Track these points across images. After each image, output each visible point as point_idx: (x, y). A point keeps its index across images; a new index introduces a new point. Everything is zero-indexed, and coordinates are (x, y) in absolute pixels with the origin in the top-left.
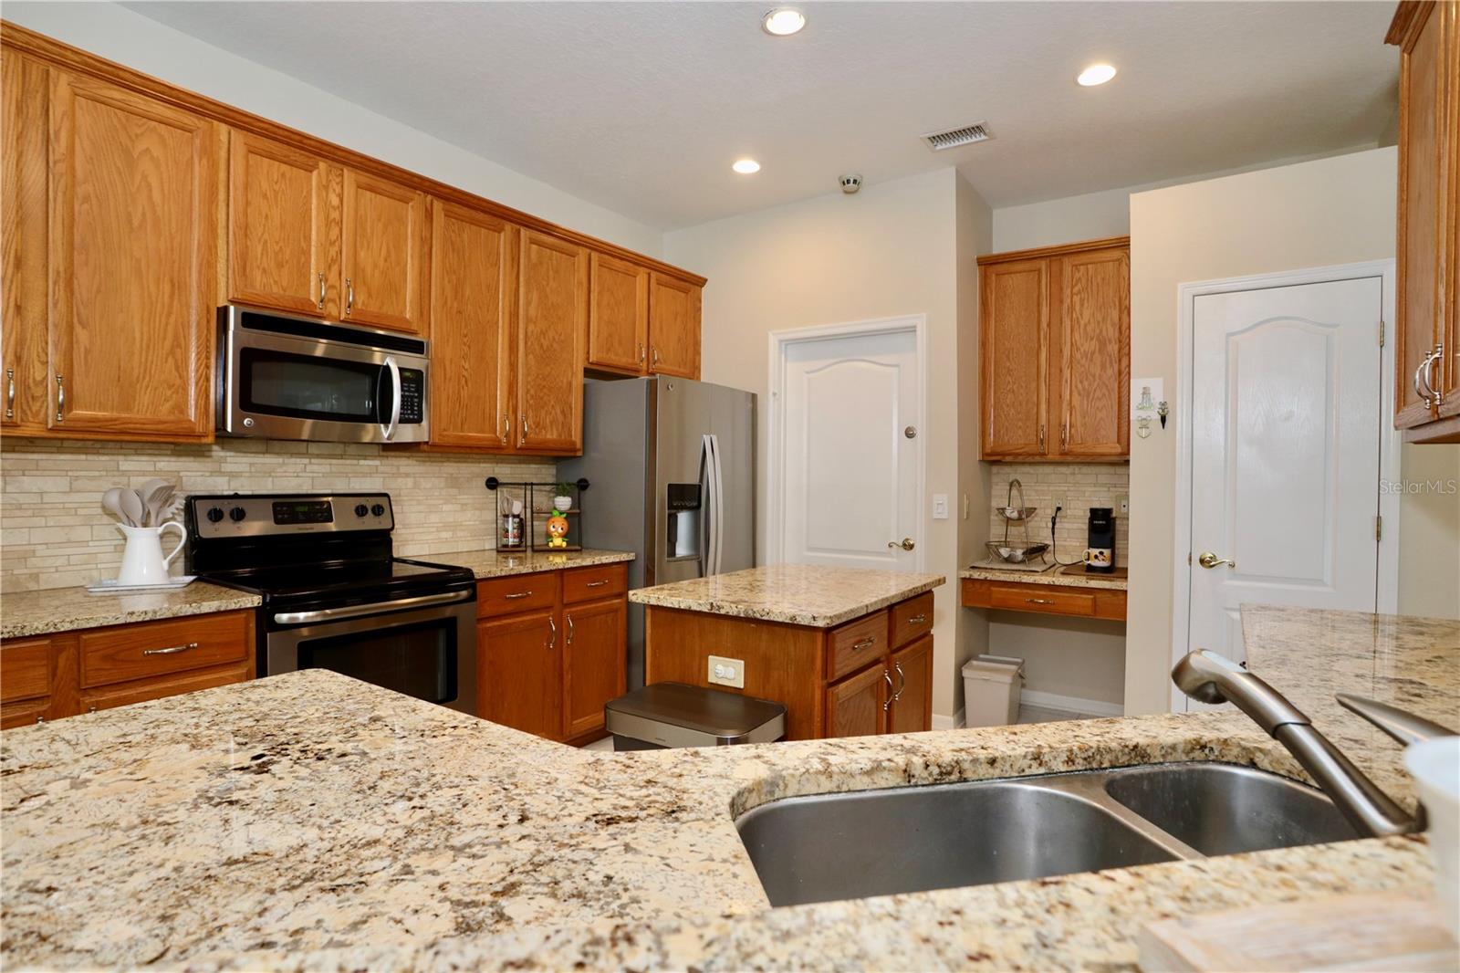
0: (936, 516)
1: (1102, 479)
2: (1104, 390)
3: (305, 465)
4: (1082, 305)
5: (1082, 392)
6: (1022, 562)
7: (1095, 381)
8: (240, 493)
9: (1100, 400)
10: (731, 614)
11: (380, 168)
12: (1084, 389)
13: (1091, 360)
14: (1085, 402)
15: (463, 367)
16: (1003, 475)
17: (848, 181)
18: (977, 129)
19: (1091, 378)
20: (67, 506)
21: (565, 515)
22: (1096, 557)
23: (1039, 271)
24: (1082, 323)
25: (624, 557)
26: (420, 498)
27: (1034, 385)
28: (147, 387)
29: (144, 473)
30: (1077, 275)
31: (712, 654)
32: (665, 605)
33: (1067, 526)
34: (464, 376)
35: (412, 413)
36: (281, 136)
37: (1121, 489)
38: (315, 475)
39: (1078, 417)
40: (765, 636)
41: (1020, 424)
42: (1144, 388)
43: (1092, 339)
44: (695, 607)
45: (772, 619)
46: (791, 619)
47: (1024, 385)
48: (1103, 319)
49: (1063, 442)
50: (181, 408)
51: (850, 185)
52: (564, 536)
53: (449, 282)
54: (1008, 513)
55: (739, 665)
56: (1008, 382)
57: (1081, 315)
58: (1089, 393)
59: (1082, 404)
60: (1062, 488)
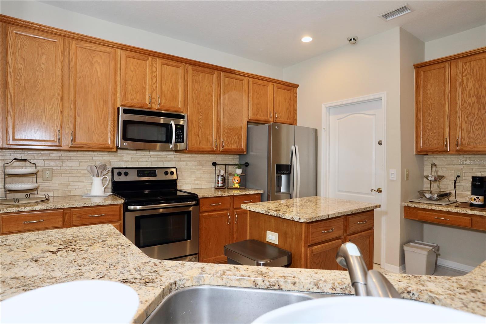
0: (391, 179)
2: (480, 120)
3: (149, 158)
4: (468, 81)
5: (468, 122)
6: (436, 200)
7: (474, 116)
8: (128, 167)
9: (477, 125)
10: (272, 215)
11: (170, 57)
12: (468, 120)
13: (473, 107)
14: (469, 127)
15: (200, 123)
16: (428, 160)
17: (351, 40)
18: (404, 8)
20: (79, 170)
21: (239, 176)
22: (475, 199)
23: (445, 67)
25: (259, 192)
26: (188, 169)
27: (442, 120)
28: (96, 134)
29: (100, 160)
30: (465, 67)
31: (268, 230)
33: (463, 184)
34: (200, 126)
35: (180, 140)
36: (137, 51)
38: (152, 161)
39: (466, 134)
40: (285, 224)
41: (435, 138)
43: (473, 97)
44: (261, 212)
45: (285, 218)
46: (292, 218)
47: (437, 120)
48: (480, 87)
49: (457, 145)
50: (106, 140)
51: (353, 40)
52: (239, 183)
53: (194, 93)
54: (430, 178)
55: (277, 235)
56: (429, 119)
57: (467, 86)
58: (471, 122)
59: (467, 128)
60: (460, 167)
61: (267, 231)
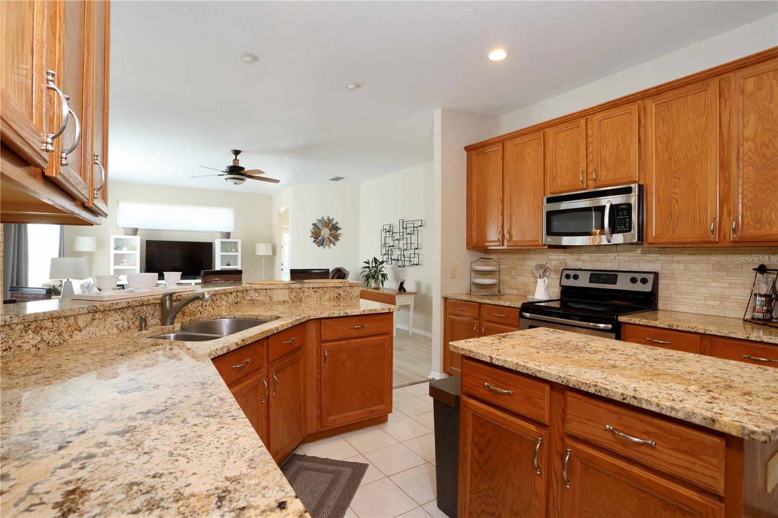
3: (615, 256)
15: (674, 192)
28: (528, 231)
34: (674, 198)
35: (625, 227)
38: (620, 261)
50: (536, 236)
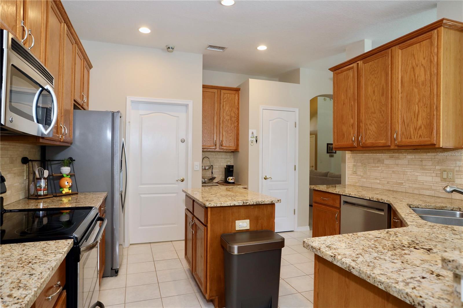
0: (195, 169)
1: (223, 156)
4: (226, 105)
5: (226, 131)
6: (208, 183)
9: (230, 134)
13: (228, 122)
18: (223, 48)
19: (228, 127)
21: (69, 176)
22: (232, 179)
23: (215, 92)
24: (226, 110)
27: (213, 128)
30: (225, 96)
32: (224, 205)
37: (228, 160)
39: (225, 139)
40: (256, 210)
41: (209, 139)
42: (252, 132)
43: (228, 116)
44: (237, 204)
45: (265, 203)
47: (210, 127)
48: (231, 110)
49: (221, 145)
55: (248, 221)
56: (205, 126)
57: (226, 108)
58: (227, 132)
59: (226, 135)
60: (213, 159)
61: (236, 221)
